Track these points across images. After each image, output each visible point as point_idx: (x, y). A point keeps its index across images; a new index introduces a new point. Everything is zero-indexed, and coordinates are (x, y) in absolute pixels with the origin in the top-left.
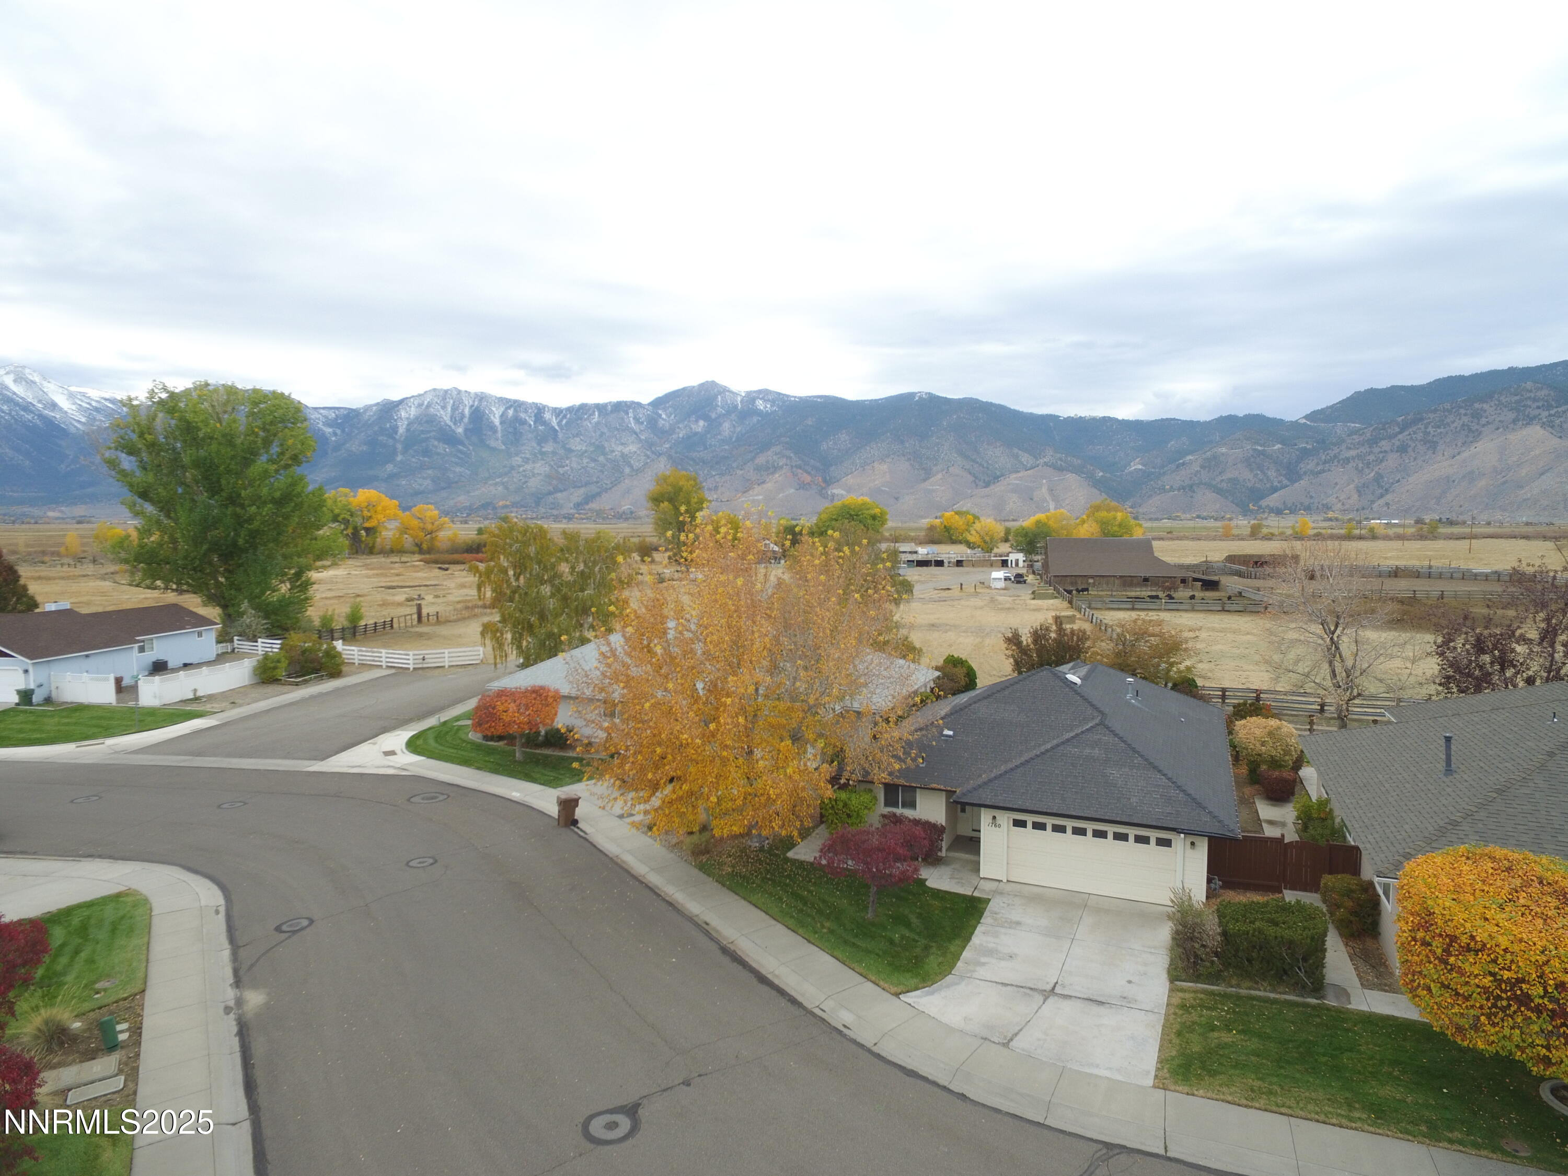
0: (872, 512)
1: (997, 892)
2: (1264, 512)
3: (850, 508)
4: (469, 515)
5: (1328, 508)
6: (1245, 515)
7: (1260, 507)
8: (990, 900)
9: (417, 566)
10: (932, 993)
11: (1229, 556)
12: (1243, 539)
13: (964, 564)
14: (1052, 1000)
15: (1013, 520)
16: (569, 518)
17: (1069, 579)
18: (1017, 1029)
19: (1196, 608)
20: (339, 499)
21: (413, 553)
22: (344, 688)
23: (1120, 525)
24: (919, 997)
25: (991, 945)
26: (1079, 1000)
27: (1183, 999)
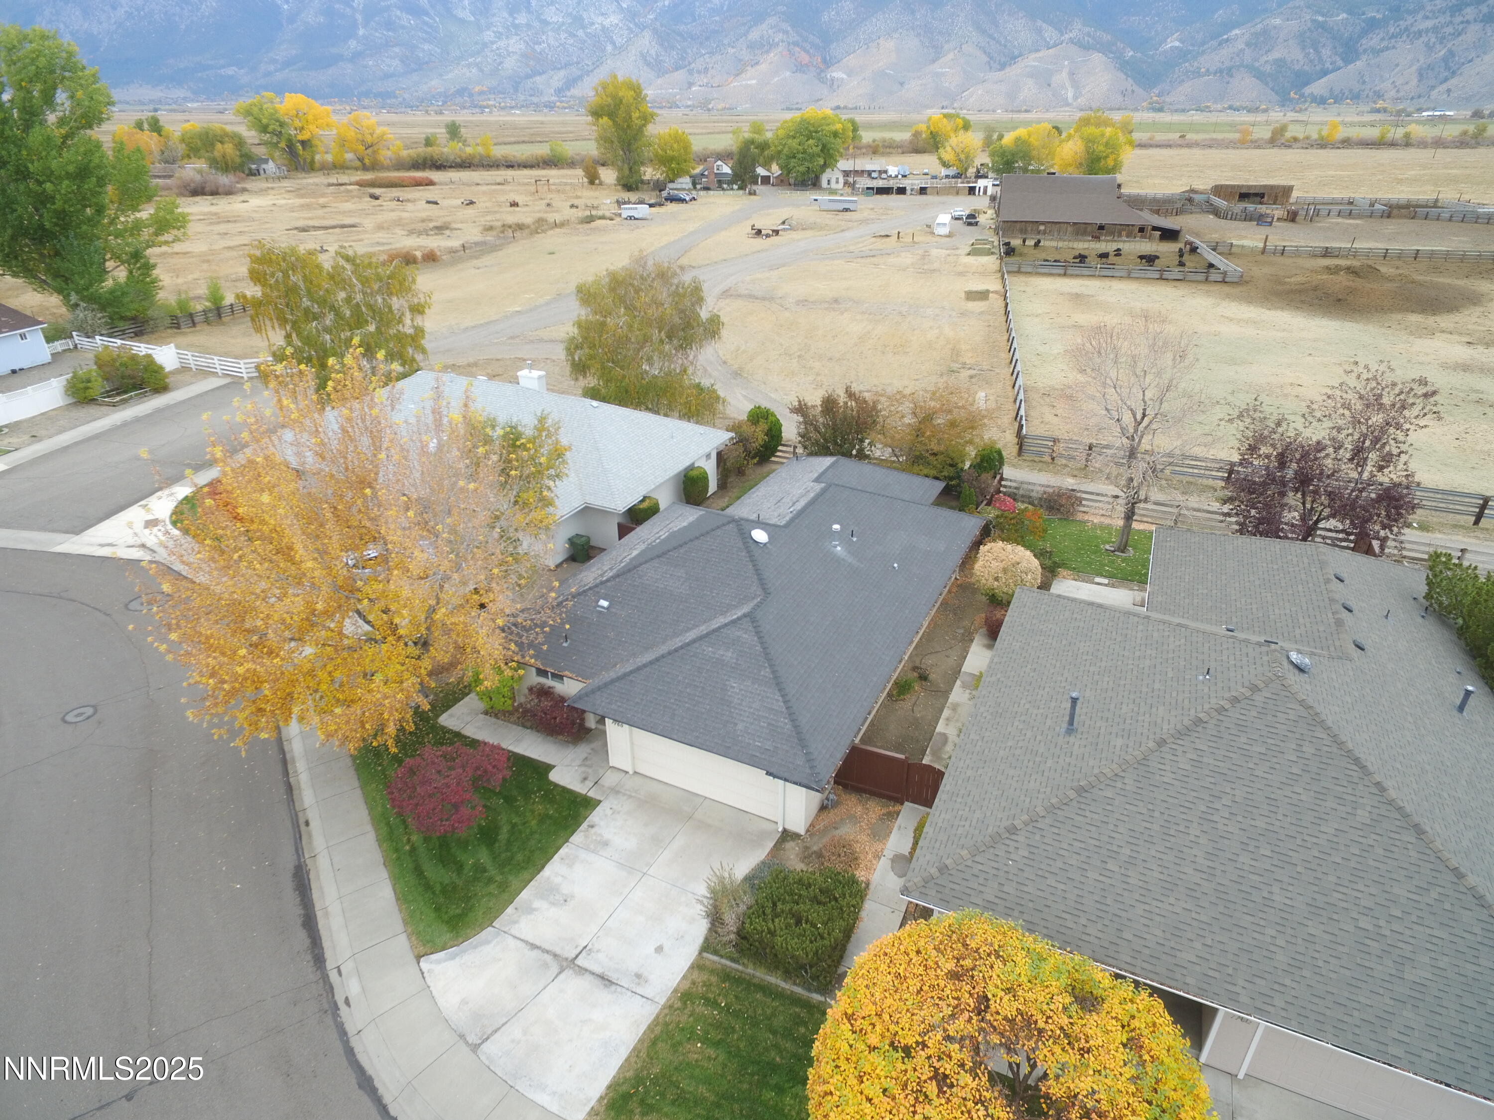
0: (833, 128)
1: (615, 791)
2: (1305, 101)
3: (809, 123)
4: (445, 103)
5: (1379, 95)
6: (1283, 106)
7: (1302, 96)
8: (600, 802)
9: (351, 191)
10: (453, 957)
11: (1216, 186)
12: (1259, 147)
13: (928, 191)
14: (568, 973)
15: (1026, 111)
16: (551, 106)
17: (1018, 226)
18: (505, 1020)
19: (1132, 275)
20: (265, 106)
21: (356, 169)
22: (169, 407)
23: (1107, 144)
24: (439, 962)
25: (557, 880)
26: (591, 977)
27: (694, 983)
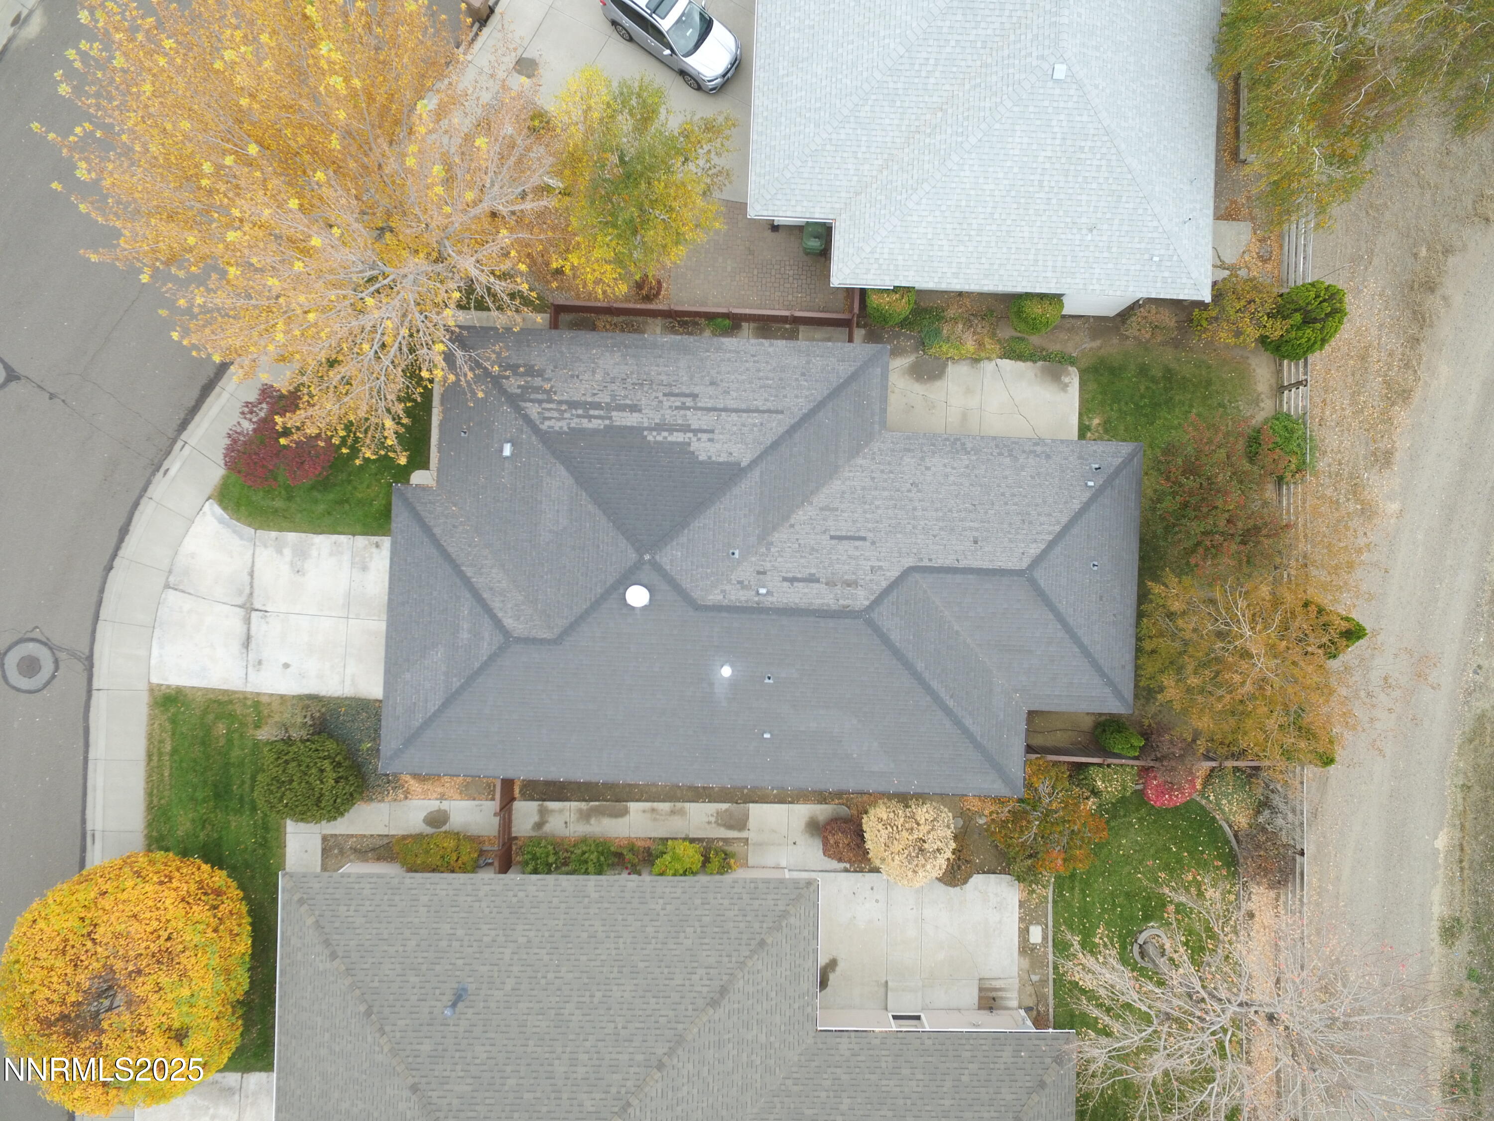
18: (193, 592)
24: (213, 514)
25: (314, 553)
26: (245, 630)
27: (269, 704)
